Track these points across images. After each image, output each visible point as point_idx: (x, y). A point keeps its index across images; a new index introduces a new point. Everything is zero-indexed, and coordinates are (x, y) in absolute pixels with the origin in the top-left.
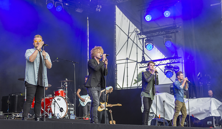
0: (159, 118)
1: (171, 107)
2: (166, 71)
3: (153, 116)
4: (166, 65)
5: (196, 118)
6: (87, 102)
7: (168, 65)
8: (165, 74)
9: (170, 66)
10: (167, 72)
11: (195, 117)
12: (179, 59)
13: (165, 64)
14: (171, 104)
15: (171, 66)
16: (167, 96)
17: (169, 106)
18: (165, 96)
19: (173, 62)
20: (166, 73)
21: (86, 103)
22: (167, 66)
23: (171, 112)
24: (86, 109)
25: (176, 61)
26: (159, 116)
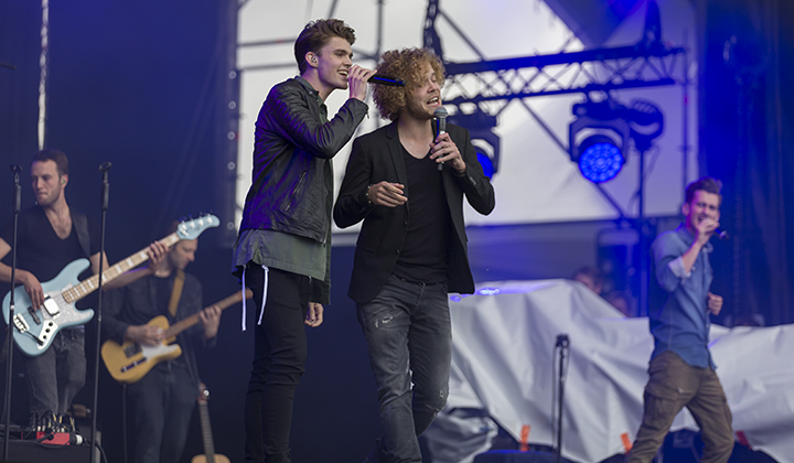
0: (523, 449)
1: (600, 381)
2: (581, 136)
3: (485, 431)
4: (578, 98)
5: (760, 452)
6: (54, 329)
7: (596, 97)
8: (573, 159)
9: (605, 104)
10: (589, 142)
11: (756, 448)
12: (668, 60)
13: (578, 90)
14: (603, 356)
15: (612, 106)
16: (575, 308)
17: (591, 370)
18: (566, 309)
19: (630, 75)
20: (576, 152)
21: (50, 336)
22: (589, 104)
23: (602, 412)
24: (49, 373)
25: (648, 75)
26: (524, 435)
